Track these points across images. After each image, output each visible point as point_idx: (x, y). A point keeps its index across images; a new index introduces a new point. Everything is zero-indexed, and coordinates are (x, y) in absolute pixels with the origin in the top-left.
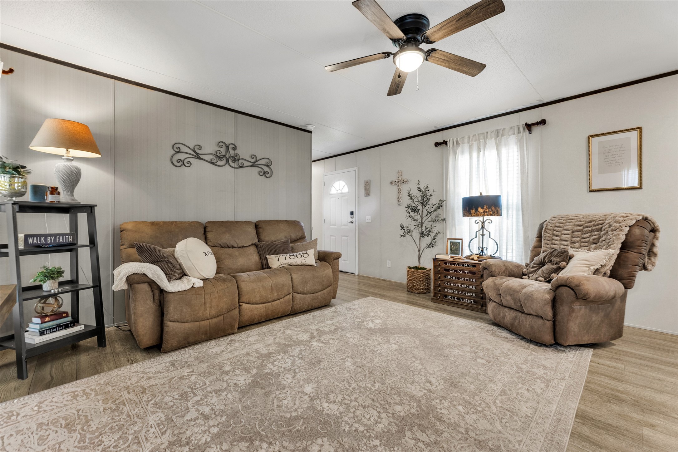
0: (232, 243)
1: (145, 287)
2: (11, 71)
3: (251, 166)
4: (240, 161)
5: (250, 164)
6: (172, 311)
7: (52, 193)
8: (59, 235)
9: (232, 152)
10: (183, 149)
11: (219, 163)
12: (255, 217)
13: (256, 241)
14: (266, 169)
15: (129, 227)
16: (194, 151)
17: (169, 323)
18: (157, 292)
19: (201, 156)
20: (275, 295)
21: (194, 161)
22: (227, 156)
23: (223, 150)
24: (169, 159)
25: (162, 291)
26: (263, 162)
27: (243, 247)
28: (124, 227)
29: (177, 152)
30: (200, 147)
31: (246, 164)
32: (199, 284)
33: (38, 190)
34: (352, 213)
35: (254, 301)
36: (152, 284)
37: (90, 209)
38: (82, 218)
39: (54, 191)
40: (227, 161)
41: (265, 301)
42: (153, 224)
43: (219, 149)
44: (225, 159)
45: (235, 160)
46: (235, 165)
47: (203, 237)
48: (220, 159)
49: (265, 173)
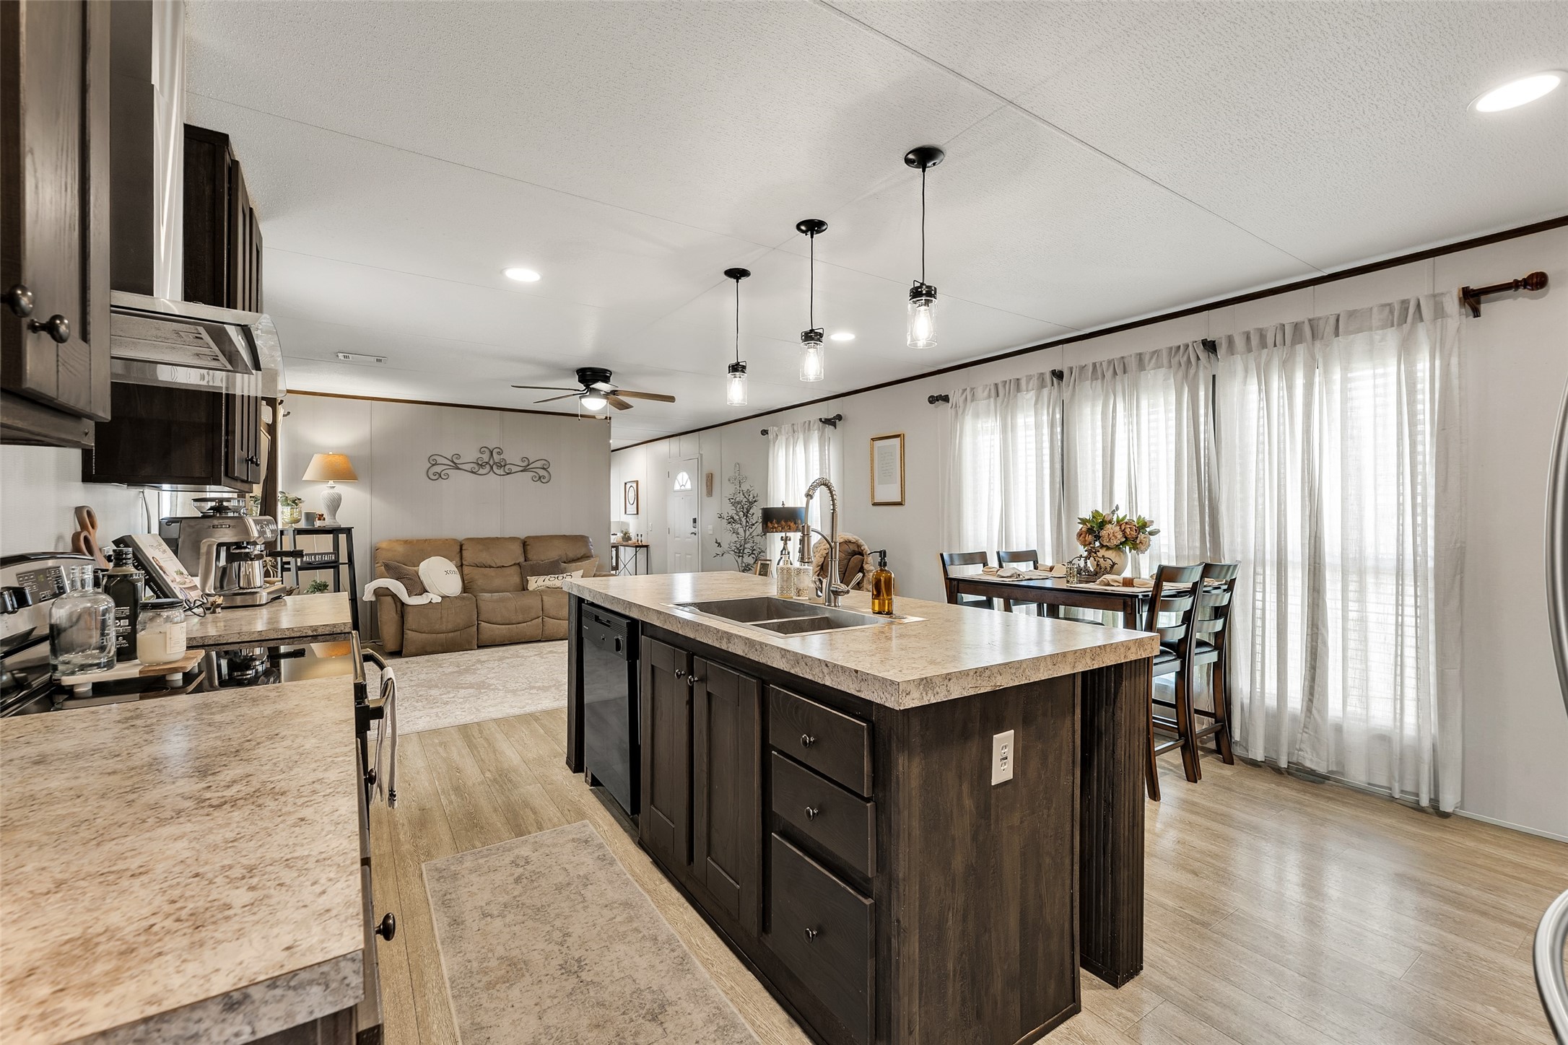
0: (489, 562)
1: (389, 599)
2: (289, 413)
3: (522, 471)
4: (507, 467)
5: (521, 469)
6: (411, 620)
7: (319, 519)
8: (326, 554)
9: (497, 458)
10: (440, 460)
11: (481, 471)
12: (523, 534)
13: (521, 559)
14: (542, 472)
15: (384, 545)
16: (453, 462)
17: (408, 632)
18: (399, 604)
19: (460, 466)
20: (520, 618)
21: (452, 472)
22: (491, 463)
23: (486, 457)
24: (424, 473)
25: (403, 604)
26: (539, 464)
27: (503, 566)
28: (378, 545)
29: (434, 465)
30: (459, 456)
31: (514, 469)
32: (437, 599)
33: (310, 517)
34: (695, 520)
35: (494, 621)
36: (394, 597)
37: (348, 531)
38: (342, 537)
39: (321, 517)
40: (492, 467)
41: (507, 622)
42: (406, 542)
43: (481, 456)
44: (488, 466)
45: (501, 466)
46: (501, 472)
47: (458, 555)
48: (481, 466)
49: (540, 478)
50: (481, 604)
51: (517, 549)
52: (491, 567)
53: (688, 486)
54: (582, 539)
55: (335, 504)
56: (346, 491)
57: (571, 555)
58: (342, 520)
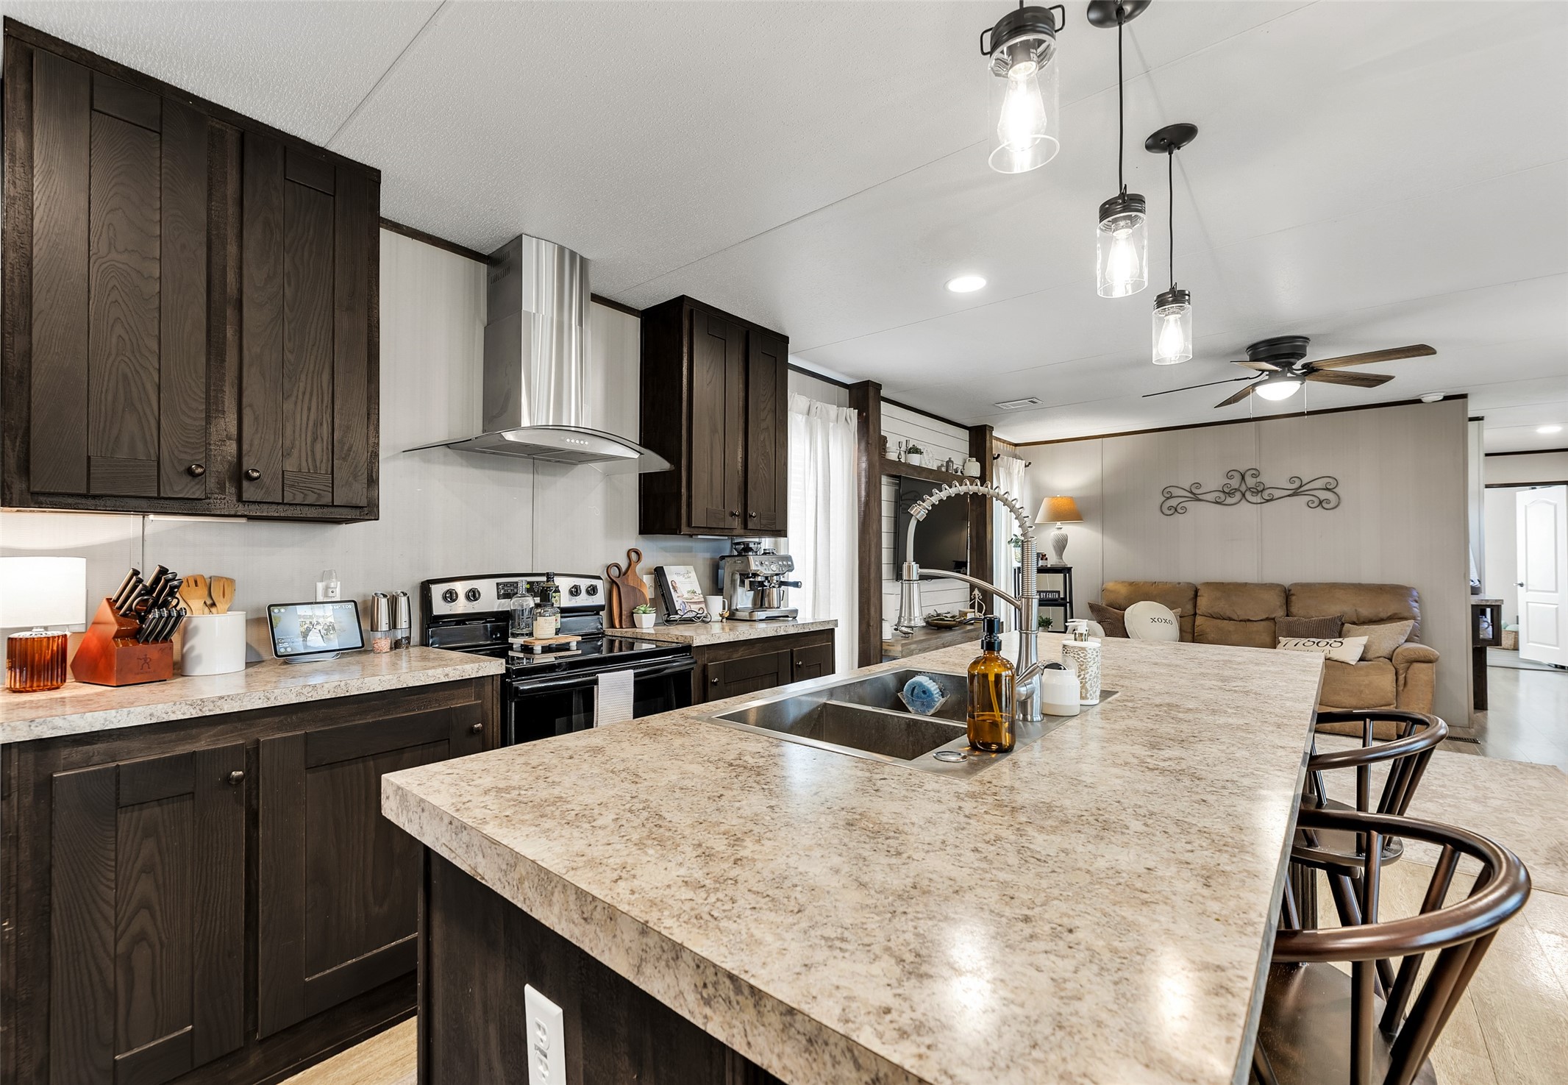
0: (1228, 613)
2: (1030, 463)
3: (1289, 496)
4: (1268, 491)
5: (1289, 492)
7: (1049, 558)
8: (1049, 592)
9: (1250, 482)
10: (1176, 492)
11: (1229, 500)
12: (1287, 580)
13: (1279, 612)
14: (1323, 495)
15: (1110, 586)
16: (1191, 492)
19: (1200, 497)
21: (1192, 505)
22: (1243, 488)
23: (1235, 482)
24: (1158, 506)
26: (1319, 483)
27: (1249, 620)
28: (1106, 586)
29: (1168, 498)
30: (1198, 485)
31: (1277, 493)
37: (1070, 570)
39: (1051, 556)
40: (1244, 495)
42: (1131, 584)
43: (1229, 481)
44: (1238, 495)
45: (1258, 492)
46: (1257, 499)
47: (1191, 603)
48: (1229, 494)
49: (1321, 502)
51: (1275, 601)
52: (1230, 619)
55: (1061, 545)
56: (1072, 531)
57: (1365, 612)
58: (1067, 560)
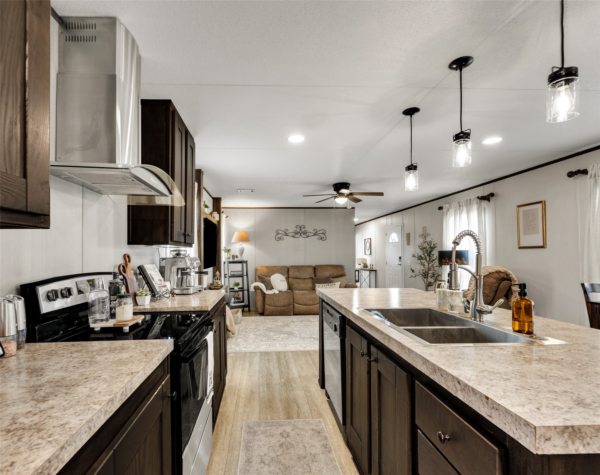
0: (299, 277)
1: (259, 291)
2: (227, 216)
3: (313, 235)
4: (307, 234)
5: (313, 234)
6: (267, 300)
7: (236, 258)
8: (239, 271)
9: (303, 230)
10: (280, 232)
11: (297, 236)
12: (314, 264)
13: (313, 276)
14: (322, 236)
15: (259, 268)
16: (285, 232)
17: (266, 305)
18: (263, 293)
19: (288, 234)
20: (311, 303)
21: (285, 237)
22: (301, 232)
23: (298, 230)
24: (274, 238)
25: (264, 293)
26: (321, 232)
27: (305, 279)
28: (257, 268)
29: (278, 234)
30: (287, 230)
31: (310, 234)
32: (277, 292)
33: (233, 257)
34: (400, 258)
35: (300, 303)
36: (261, 290)
37: (246, 262)
38: (245, 264)
39: (237, 257)
40: (301, 234)
41: (306, 304)
42: (267, 267)
43: (296, 229)
44: (299, 234)
45: (305, 234)
46: (304, 236)
47: (287, 273)
48: (296, 234)
49: (322, 238)
50: (295, 296)
51: (311, 271)
52: (300, 279)
53: (397, 240)
54: (341, 267)
55: (242, 251)
56: (246, 246)
57: (335, 274)
58: (244, 258)
